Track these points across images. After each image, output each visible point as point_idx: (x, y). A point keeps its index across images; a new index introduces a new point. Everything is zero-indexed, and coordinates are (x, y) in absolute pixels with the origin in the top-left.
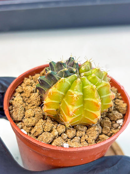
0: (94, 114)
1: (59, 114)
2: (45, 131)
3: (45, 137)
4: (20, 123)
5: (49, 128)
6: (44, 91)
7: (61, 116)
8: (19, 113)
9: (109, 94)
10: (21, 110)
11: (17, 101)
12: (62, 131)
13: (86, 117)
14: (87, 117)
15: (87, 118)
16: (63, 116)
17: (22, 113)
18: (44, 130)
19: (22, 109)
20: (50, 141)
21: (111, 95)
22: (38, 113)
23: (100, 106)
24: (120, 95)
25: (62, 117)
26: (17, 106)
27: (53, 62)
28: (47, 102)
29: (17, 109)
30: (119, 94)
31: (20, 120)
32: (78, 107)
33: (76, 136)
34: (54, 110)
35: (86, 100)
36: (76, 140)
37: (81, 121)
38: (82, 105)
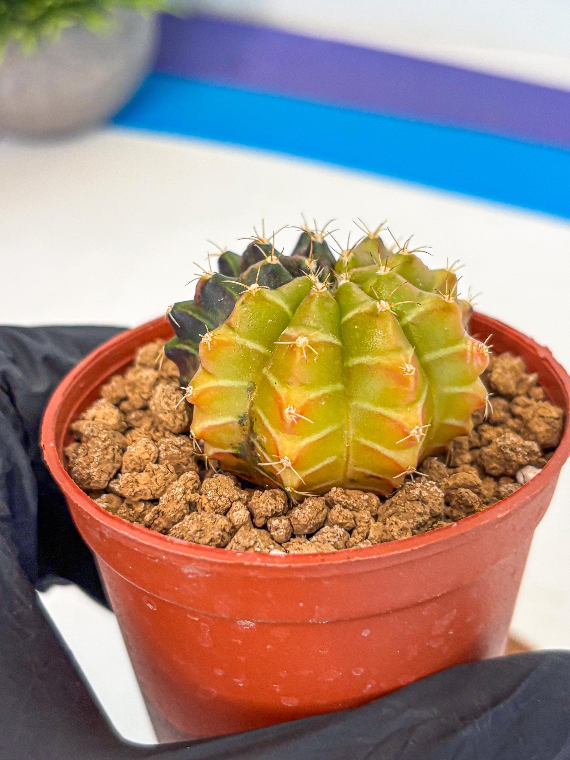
0: (391, 420)
1: (252, 440)
3: (194, 528)
4: (104, 496)
6: (192, 358)
7: (259, 442)
8: (97, 459)
9: (460, 347)
11: (99, 419)
12: (270, 508)
13: (363, 440)
14: (366, 438)
15: (369, 443)
16: (264, 440)
17: (108, 457)
19: (108, 442)
20: (212, 540)
21: (469, 347)
22: (176, 451)
23: (412, 380)
24: (538, 384)
25: (263, 448)
26: (92, 431)
27: (229, 253)
29: (89, 445)
30: (532, 378)
31: (103, 485)
32: (320, 393)
33: (325, 522)
34: (232, 423)
35: (355, 363)
36: (327, 537)
37: (347, 462)
38: (339, 387)
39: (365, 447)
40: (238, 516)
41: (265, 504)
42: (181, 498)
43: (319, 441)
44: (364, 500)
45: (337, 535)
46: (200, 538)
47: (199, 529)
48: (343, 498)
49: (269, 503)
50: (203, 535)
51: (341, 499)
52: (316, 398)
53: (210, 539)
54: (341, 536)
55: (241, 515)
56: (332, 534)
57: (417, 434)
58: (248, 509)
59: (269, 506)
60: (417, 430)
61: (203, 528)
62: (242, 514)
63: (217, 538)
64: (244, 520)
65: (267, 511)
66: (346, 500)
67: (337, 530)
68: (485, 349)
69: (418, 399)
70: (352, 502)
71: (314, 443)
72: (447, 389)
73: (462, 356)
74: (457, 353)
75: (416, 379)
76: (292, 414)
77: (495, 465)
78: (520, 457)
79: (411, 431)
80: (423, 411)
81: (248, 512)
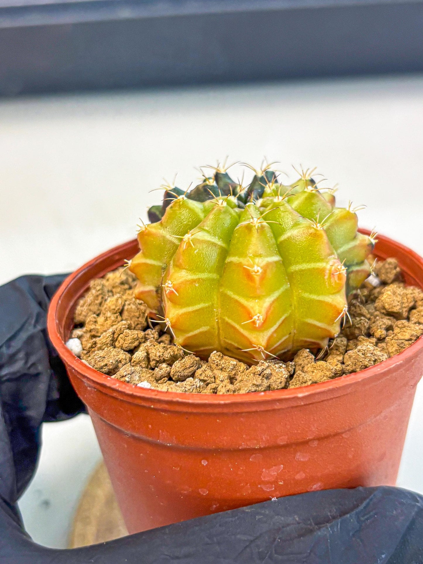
0: (244, 307)
2: (117, 345)
5: (127, 338)
9: (321, 265)
10: (97, 296)
12: (158, 354)
13: (226, 319)
15: (230, 321)
18: (117, 343)
20: (106, 365)
23: (257, 279)
32: (195, 277)
33: (193, 375)
34: (152, 291)
35: (229, 261)
36: (186, 385)
37: (219, 332)
38: (215, 276)
39: (227, 323)
40: (137, 355)
41: (155, 352)
42: (109, 336)
43: (194, 312)
44: (231, 364)
45: (194, 385)
46: (99, 362)
47: (104, 356)
49: (158, 351)
50: (101, 361)
51: (215, 359)
52: (192, 279)
53: (104, 364)
54: (196, 387)
55: (139, 354)
56: (189, 383)
57: (258, 320)
58: (147, 352)
60: (258, 317)
61: (106, 356)
62: (141, 354)
63: (110, 365)
64: (141, 358)
65: (156, 356)
66: (218, 361)
67: (196, 382)
68: (343, 270)
69: (268, 295)
70: (221, 363)
71: (189, 313)
72: (306, 295)
73: (322, 271)
74: (317, 269)
75: (263, 278)
76: (170, 287)
77: (350, 363)
78: (368, 360)
79: (254, 316)
80: (271, 305)
81: (146, 354)
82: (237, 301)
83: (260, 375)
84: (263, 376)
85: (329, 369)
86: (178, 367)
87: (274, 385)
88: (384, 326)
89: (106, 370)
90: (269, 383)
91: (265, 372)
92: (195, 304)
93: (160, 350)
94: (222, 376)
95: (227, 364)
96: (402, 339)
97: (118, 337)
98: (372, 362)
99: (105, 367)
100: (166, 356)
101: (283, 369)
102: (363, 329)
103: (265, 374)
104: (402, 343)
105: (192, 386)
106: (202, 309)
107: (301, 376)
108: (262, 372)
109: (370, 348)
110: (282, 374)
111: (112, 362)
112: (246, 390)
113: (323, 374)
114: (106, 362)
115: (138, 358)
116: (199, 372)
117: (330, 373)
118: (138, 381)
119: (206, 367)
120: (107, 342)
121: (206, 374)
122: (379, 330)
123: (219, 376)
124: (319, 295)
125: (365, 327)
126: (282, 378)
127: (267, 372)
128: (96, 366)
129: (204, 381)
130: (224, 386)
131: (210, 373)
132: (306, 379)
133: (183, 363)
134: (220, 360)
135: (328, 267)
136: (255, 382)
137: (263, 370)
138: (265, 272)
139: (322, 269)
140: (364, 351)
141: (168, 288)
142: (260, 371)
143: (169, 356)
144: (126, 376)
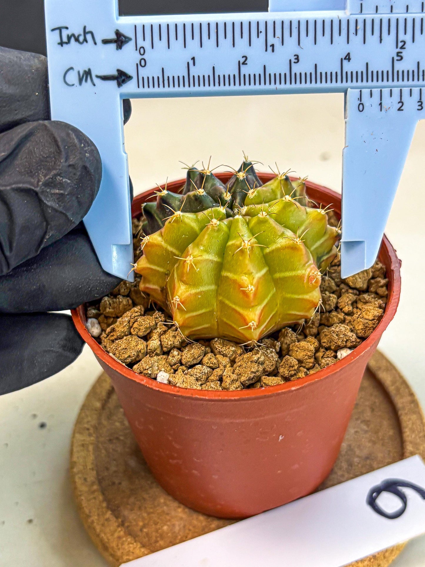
0: (240, 314)
2: (133, 333)
5: (141, 327)
9: (300, 273)
12: (169, 343)
13: (225, 320)
14: (227, 319)
18: (132, 330)
20: (129, 356)
23: (251, 295)
28: (140, 267)
30: (384, 281)
32: (197, 291)
33: (200, 363)
34: (157, 290)
35: (225, 275)
36: (196, 372)
37: (218, 328)
38: (213, 287)
39: (226, 323)
40: (153, 344)
41: (167, 340)
42: (126, 325)
43: (197, 316)
44: (231, 350)
45: (203, 372)
46: (123, 354)
47: (125, 348)
48: (218, 346)
50: (125, 352)
51: (217, 347)
52: (195, 293)
53: (128, 355)
54: (205, 373)
55: (154, 344)
56: (199, 371)
57: (253, 326)
58: (160, 341)
59: (169, 341)
60: (253, 324)
61: (128, 348)
62: (156, 343)
63: (132, 356)
64: (156, 347)
65: (168, 345)
66: (220, 349)
67: (204, 369)
68: (319, 275)
69: (259, 304)
70: (223, 350)
71: (193, 316)
72: (289, 296)
73: (301, 278)
74: (298, 276)
75: (255, 294)
76: (178, 301)
77: (326, 341)
78: (341, 341)
79: (249, 323)
80: (262, 311)
81: (159, 343)
82: (234, 310)
83: (256, 362)
84: (259, 363)
85: (311, 350)
86: (189, 358)
87: (267, 368)
88: (350, 302)
89: (129, 360)
90: (263, 367)
91: (260, 360)
92: (199, 310)
93: (171, 339)
94: (224, 362)
95: (228, 350)
96: (366, 318)
97: (133, 325)
98: (344, 343)
99: (128, 358)
100: (176, 344)
101: (273, 354)
102: (332, 304)
103: (260, 362)
104: (367, 323)
105: (201, 373)
106: (204, 313)
107: (289, 361)
108: (258, 359)
109: (342, 330)
110: (273, 358)
111: (134, 354)
112: (246, 378)
113: (305, 354)
114: (129, 354)
115: (154, 347)
116: (206, 360)
117: (311, 353)
118: (157, 370)
119: (211, 355)
120: (125, 331)
121: (211, 362)
122: (347, 307)
123: (222, 362)
124: (299, 294)
125: (334, 303)
126: (273, 362)
127: (262, 360)
128: (120, 358)
129: (210, 367)
130: (229, 376)
131: (215, 361)
132: (293, 364)
133: (193, 354)
134: (221, 348)
135: (307, 273)
136: (253, 370)
137: (259, 358)
138: (257, 290)
139: (301, 276)
140: (338, 332)
141: (176, 302)
142: (256, 360)
143: (178, 344)
144: (148, 369)
